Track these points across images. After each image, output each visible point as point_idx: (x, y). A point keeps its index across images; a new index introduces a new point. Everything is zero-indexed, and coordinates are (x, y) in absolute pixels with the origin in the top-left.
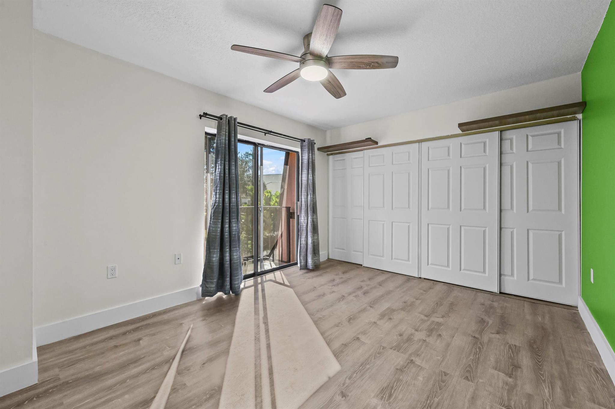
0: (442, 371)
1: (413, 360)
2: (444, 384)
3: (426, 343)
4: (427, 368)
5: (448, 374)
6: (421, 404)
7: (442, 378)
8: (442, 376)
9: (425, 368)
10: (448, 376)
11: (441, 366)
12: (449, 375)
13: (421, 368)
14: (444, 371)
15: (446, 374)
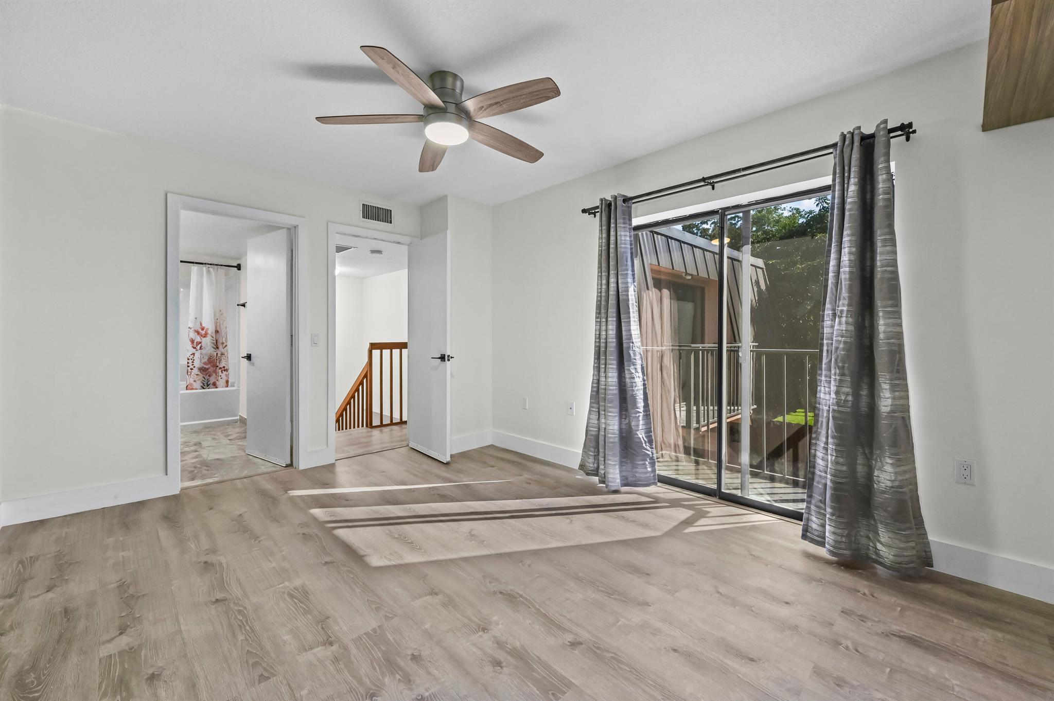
0: (273, 677)
1: (332, 646)
2: (250, 663)
3: (362, 697)
4: (298, 657)
5: (260, 682)
6: (254, 619)
7: (262, 667)
8: (265, 669)
9: (299, 655)
10: (257, 678)
11: (285, 682)
12: (257, 682)
13: (304, 649)
14: (271, 680)
15: (263, 678)
